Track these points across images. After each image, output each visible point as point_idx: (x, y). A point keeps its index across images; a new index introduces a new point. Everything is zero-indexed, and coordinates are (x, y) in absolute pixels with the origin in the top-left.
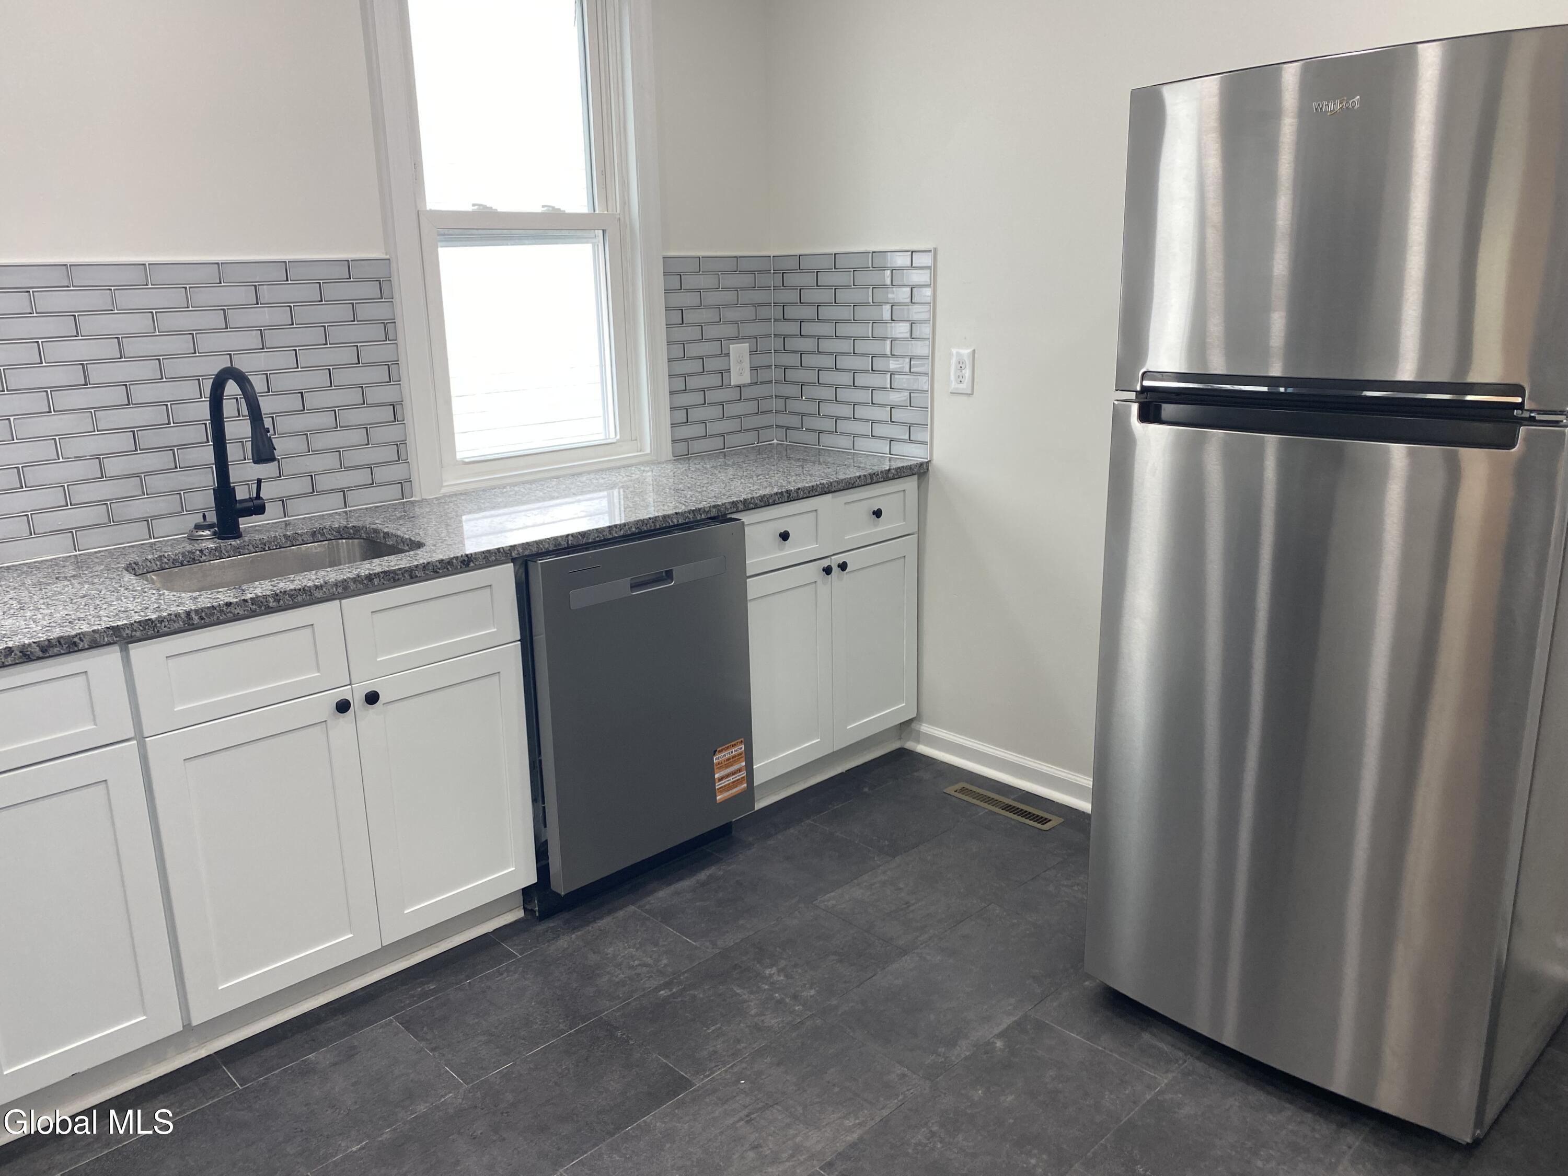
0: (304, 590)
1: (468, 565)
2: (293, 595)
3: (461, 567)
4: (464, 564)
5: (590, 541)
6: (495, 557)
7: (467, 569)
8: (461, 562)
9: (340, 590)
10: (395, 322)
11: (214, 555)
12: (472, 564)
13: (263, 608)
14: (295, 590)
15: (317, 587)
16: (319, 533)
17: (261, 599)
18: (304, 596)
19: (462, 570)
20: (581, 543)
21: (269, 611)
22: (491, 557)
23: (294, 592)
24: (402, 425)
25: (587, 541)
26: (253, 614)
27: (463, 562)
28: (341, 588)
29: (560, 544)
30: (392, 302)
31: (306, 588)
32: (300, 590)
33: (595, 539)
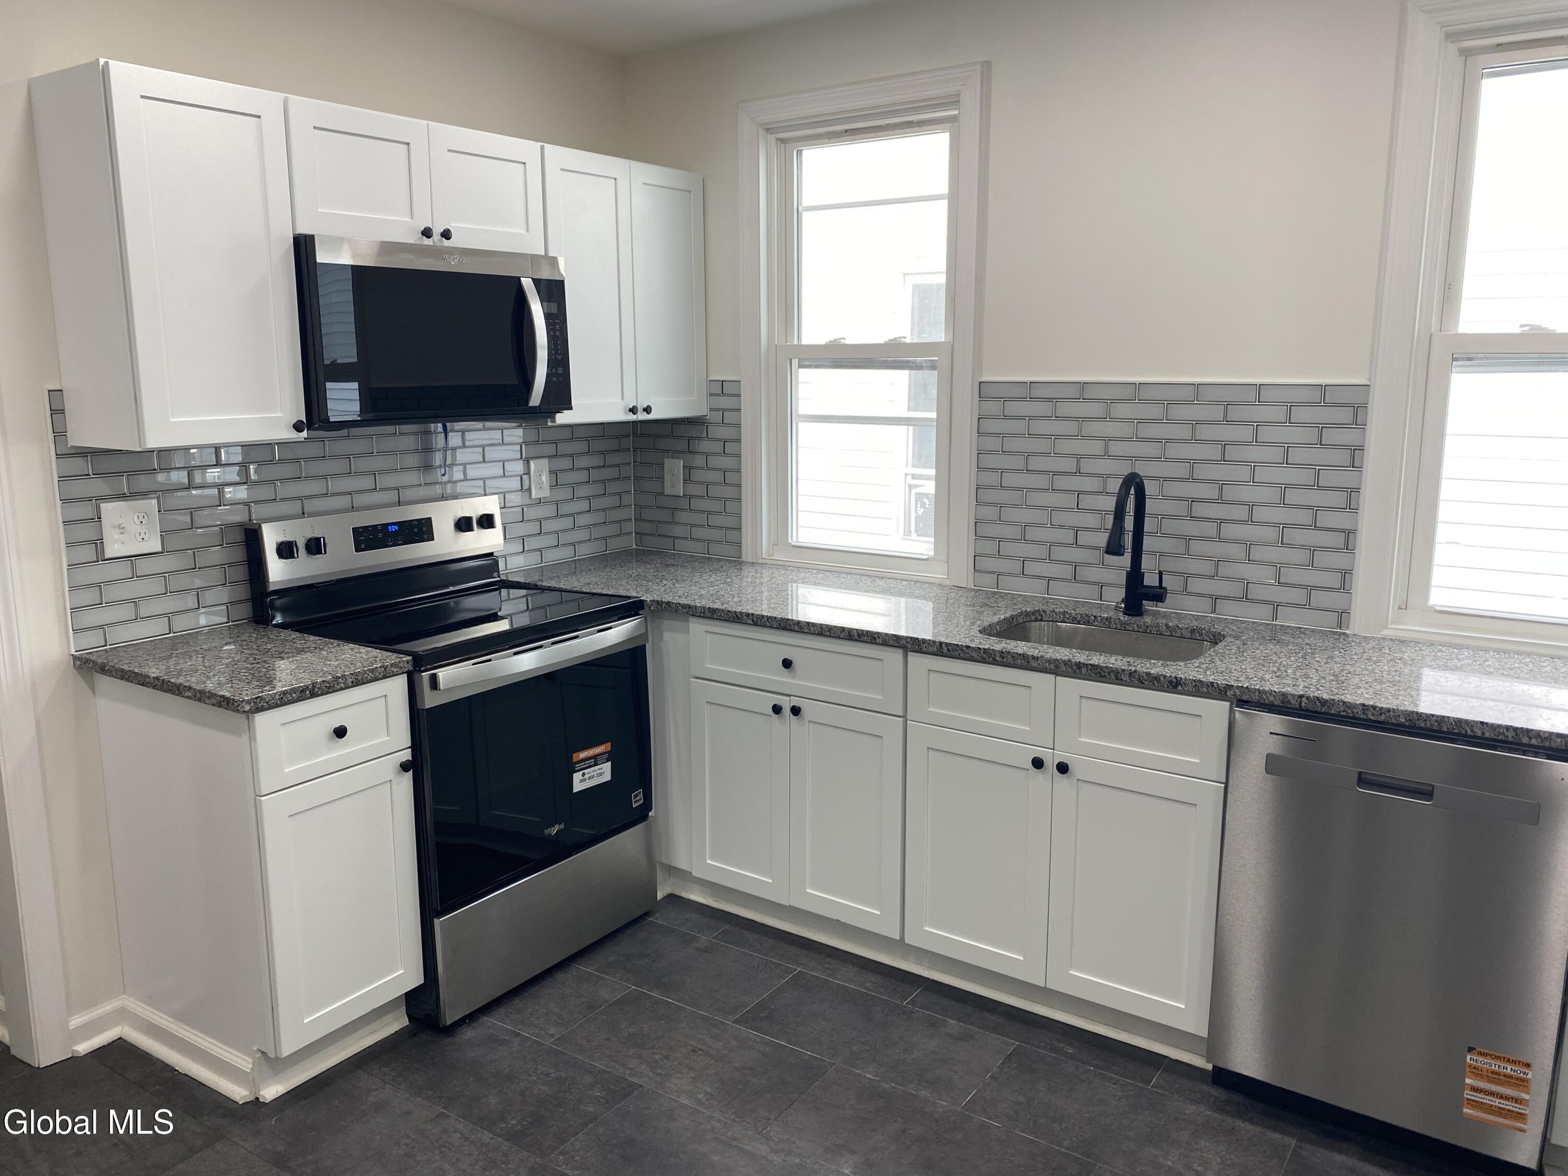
0: (1024, 656)
1: (1175, 687)
2: (1014, 657)
3: (1168, 686)
4: (1171, 685)
5: (1332, 712)
6: (1207, 689)
7: (1175, 690)
8: (1169, 682)
9: (1052, 666)
10: (1363, 450)
11: (1104, 623)
12: (1180, 688)
13: (991, 659)
14: (1017, 653)
15: (1034, 657)
16: (1198, 632)
17: (991, 651)
18: (1023, 661)
19: (1168, 690)
20: (1319, 710)
21: (995, 663)
22: (1202, 688)
23: (1016, 655)
24: (1352, 554)
25: (1328, 711)
26: (983, 661)
27: (1170, 682)
28: (1053, 665)
29: (1289, 702)
30: (1364, 428)
31: (1025, 655)
32: (1020, 655)
33: (1340, 712)
